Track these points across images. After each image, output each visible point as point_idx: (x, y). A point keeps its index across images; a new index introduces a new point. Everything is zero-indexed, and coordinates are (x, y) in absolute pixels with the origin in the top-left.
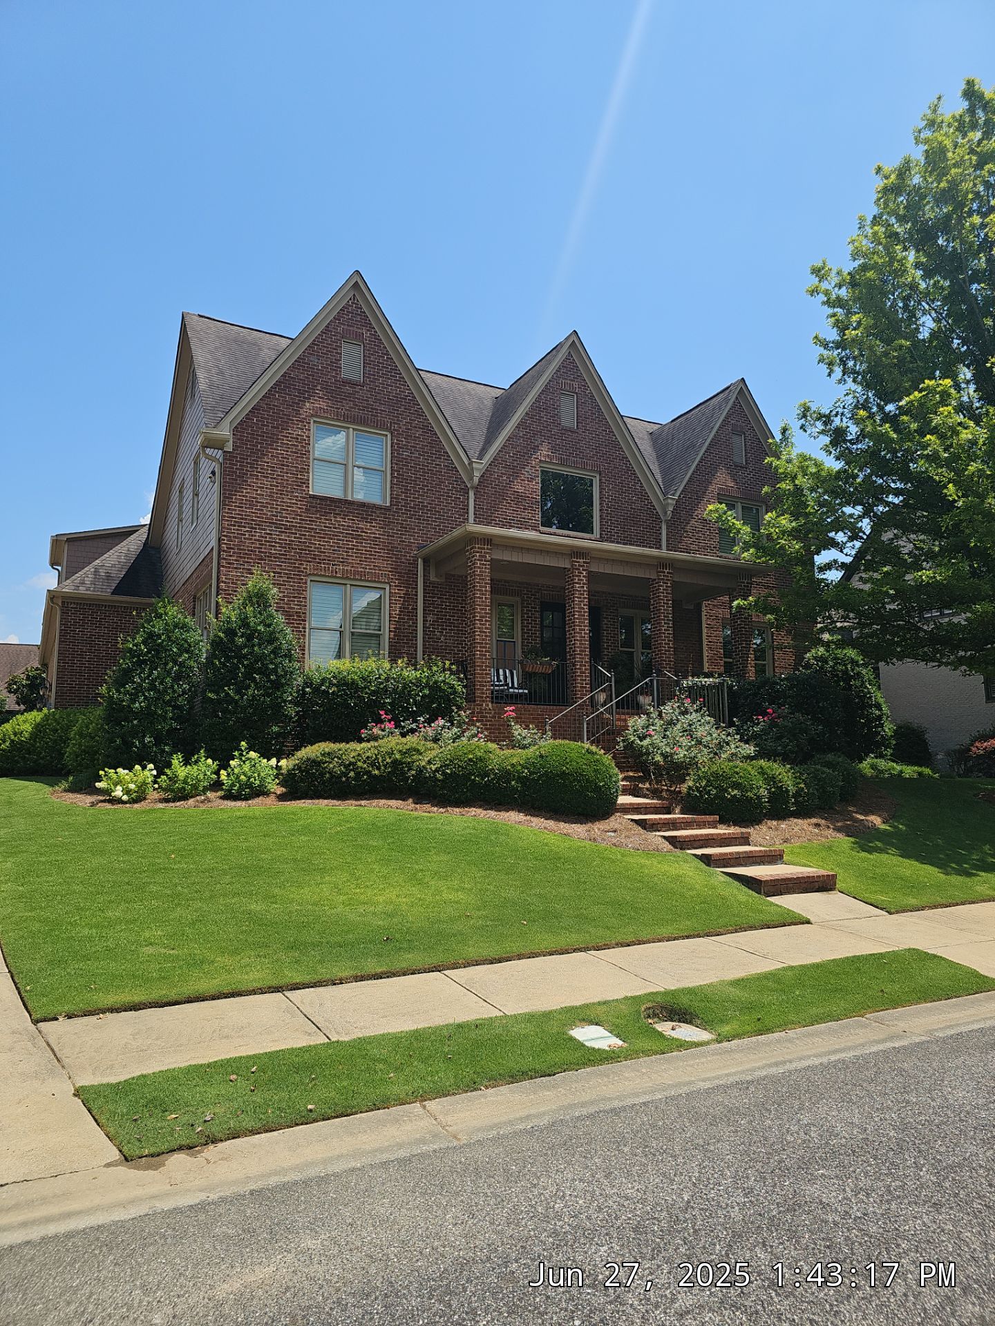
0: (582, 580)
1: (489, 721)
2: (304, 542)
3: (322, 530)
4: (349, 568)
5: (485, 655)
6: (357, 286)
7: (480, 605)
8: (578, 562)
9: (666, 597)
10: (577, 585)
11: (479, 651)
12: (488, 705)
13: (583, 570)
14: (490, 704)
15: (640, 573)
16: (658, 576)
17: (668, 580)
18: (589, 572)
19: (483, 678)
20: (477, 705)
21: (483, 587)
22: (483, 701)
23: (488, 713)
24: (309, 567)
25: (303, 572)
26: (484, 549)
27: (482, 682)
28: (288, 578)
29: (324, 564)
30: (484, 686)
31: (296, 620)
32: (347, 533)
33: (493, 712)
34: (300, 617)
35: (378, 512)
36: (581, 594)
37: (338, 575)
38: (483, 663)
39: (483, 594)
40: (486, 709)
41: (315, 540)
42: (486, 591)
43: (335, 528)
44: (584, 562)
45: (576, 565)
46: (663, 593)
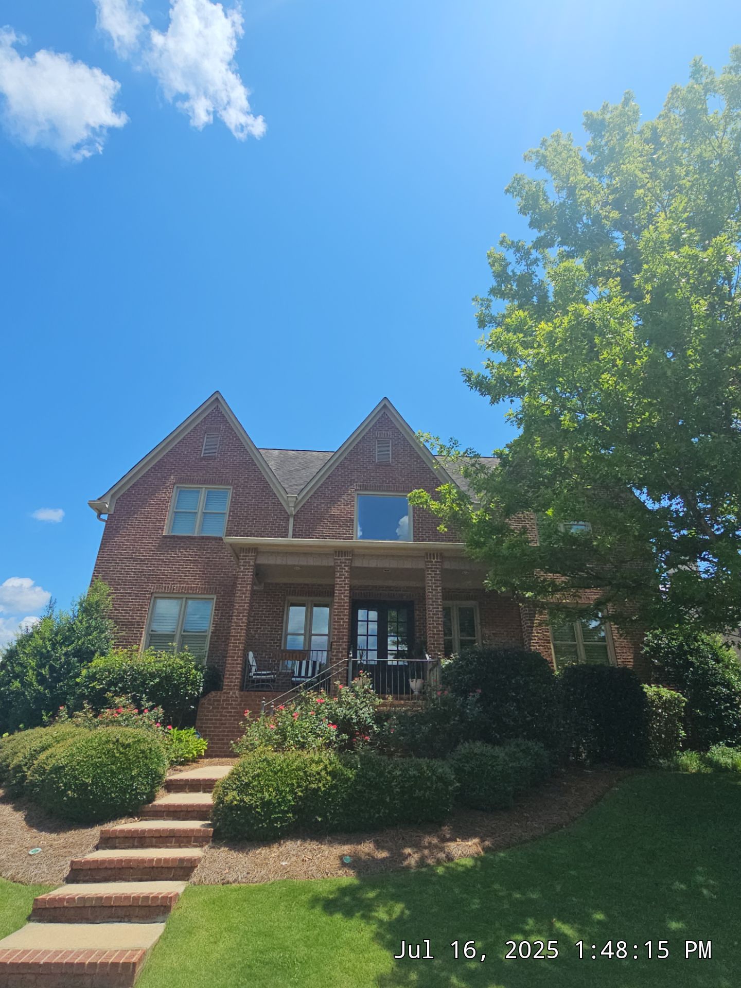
0: (344, 575)
1: (234, 708)
2: (153, 570)
3: (168, 559)
4: (185, 585)
5: (238, 647)
6: (216, 400)
7: (238, 603)
8: (340, 560)
9: (435, 583)
10: (338, 580)
11: (233, 643)
12: (234, 693)
13: (345, 566)
14: (237, 692)
15: (408, 565)
16: (426, 565)
17: (438, 568)
18: (351, 568)
19: (233, 667)
20: (225, 693)
21: (244, 587)
22: (231, 689)
23: (235, 701)
24: (152, 587)
25: (147, 591)
26: (248, 556)
27: (232, 671)
28: (136, 596)
29: (165, 584)
30: (233, 675)
31: (137, 628)
32: (187, 560)
33: (239, 700)
34: (140, 625)
35: (213, 542)
36: (342, 587)
37: (175, 591)
38: (235, 653)
39: (243, 594)
40: (232, 697)
41: (161, 567)
42: (246, 590)
43: (178, 557)
44: (346, 559)
45: (337, 563)
46: (431, 580)
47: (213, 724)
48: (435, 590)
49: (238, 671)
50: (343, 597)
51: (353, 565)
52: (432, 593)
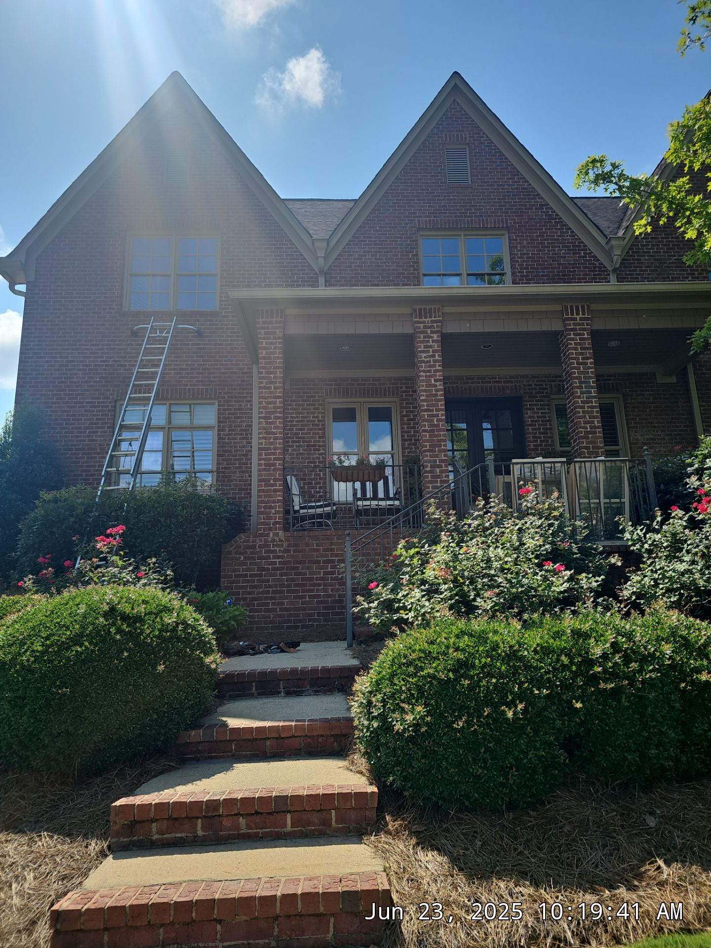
0: (430, 347)
1: (278, 557)
4: (166, 387)
5: (274, 465)
8: (424, 322)
9: (582, 354)
10: (424, 355)
12: (277, 535)
13: (432, 332)
14: (281, 533)
17: (584, 329)
18: (442, 335)
19: (270, 496)
20: (261, 535)
21: (271, 373)
22: (270, 529)
23: (277, 546)
24: (114, 393)
26: (272, 323)
27: (269, 502)
28: (91, 407)
30: (271, 507)
31: (99, 453)
33: (285, 543)
34: (104, 449)
38: (270, 475)
40: (273, 541)
42: (276, 377)
44: (432, 322)
45: (419, 328)
46: (576, 349)
47: (248, 581)
48: (582, 364)
49: (279, 501)
50: (433, 382)
51: (444, 331)
52: (578, 368)
